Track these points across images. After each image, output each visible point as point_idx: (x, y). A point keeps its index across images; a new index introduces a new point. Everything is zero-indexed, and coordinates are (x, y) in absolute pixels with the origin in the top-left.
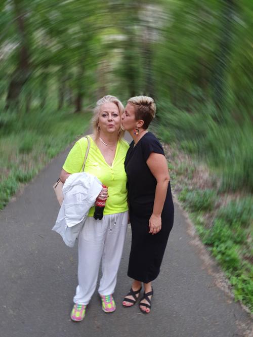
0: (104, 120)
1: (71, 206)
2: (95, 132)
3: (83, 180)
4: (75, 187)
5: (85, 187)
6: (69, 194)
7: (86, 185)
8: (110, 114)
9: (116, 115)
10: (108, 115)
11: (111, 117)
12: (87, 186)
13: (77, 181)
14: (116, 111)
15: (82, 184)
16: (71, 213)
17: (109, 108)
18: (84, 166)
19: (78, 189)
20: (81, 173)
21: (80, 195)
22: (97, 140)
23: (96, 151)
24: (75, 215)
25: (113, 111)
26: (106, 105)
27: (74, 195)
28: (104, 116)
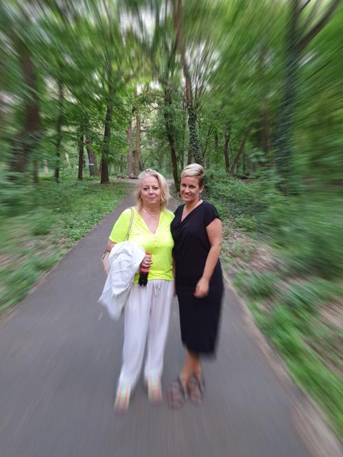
0: (146, 193)
1: (117, 273)
2: (139, 204)
3: (127, 248)
4: (121, 255)
5: (129, 255)
6: (115, 262)
7: (130, 252)
8: (151, 188)
9: (156, 188)
10: (149, 188)
11: (151, 191)
12: (131, 254)
13: (122, 249)
14: (157, 185)
15: (126, 252)
16: (117, 281)
17: (150, 182)
18: (128, 235)
19: (123, 257)
20: (126, 242)
21: (125, 262)
22: (140, 211)
23: (139, 220)
24: (121, 283)
25: (153, 184)
26: (147, 180)
27: (120, 263)
28: (145, 189)
